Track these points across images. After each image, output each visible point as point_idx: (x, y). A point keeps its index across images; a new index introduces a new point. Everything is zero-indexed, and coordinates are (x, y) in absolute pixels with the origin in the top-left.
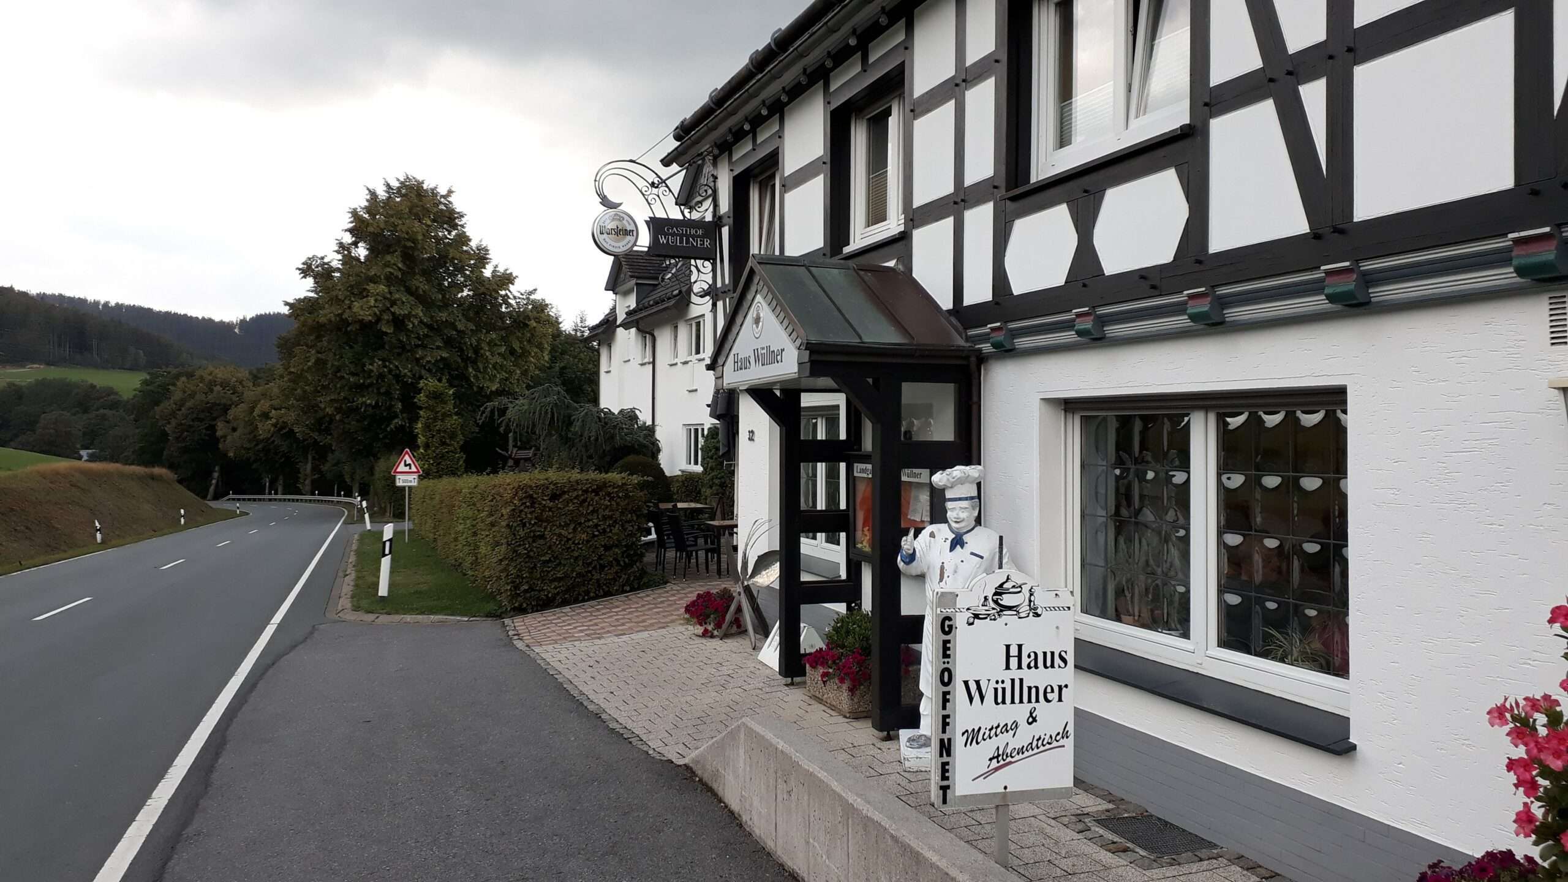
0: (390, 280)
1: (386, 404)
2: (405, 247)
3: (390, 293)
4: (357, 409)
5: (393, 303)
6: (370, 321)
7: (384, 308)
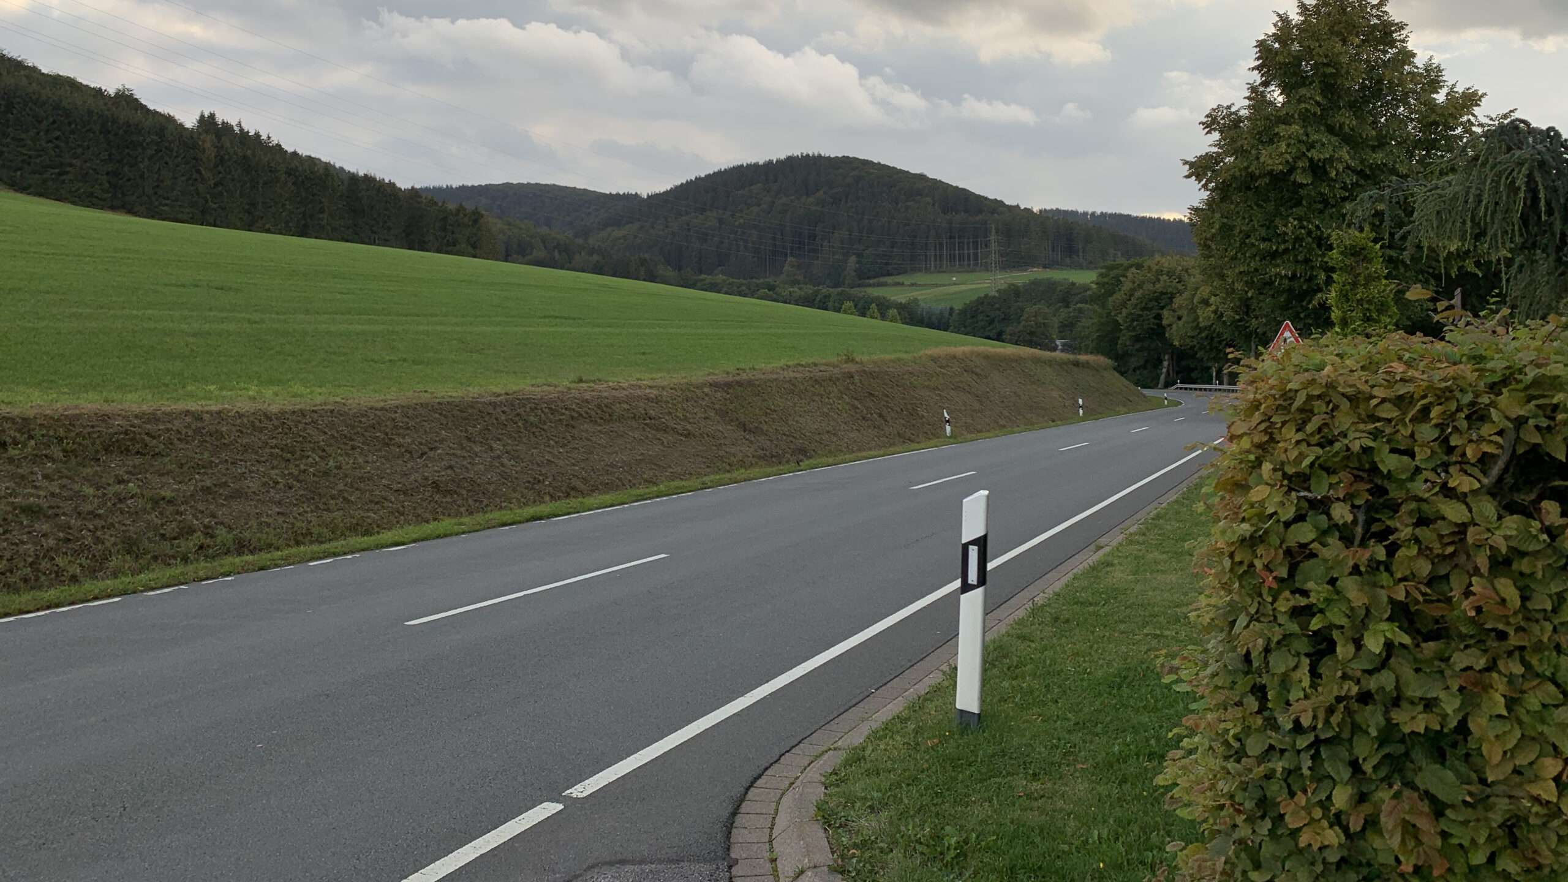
0: (1306, 118)
1: (1306, 274)
2: (1325, 75)
3: (1307, 135)
4: (1270, 283)
5: (1312, 146)
6: (1282, 171)
7: (1298, 154)
